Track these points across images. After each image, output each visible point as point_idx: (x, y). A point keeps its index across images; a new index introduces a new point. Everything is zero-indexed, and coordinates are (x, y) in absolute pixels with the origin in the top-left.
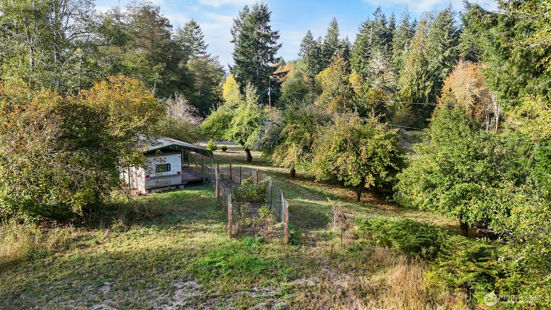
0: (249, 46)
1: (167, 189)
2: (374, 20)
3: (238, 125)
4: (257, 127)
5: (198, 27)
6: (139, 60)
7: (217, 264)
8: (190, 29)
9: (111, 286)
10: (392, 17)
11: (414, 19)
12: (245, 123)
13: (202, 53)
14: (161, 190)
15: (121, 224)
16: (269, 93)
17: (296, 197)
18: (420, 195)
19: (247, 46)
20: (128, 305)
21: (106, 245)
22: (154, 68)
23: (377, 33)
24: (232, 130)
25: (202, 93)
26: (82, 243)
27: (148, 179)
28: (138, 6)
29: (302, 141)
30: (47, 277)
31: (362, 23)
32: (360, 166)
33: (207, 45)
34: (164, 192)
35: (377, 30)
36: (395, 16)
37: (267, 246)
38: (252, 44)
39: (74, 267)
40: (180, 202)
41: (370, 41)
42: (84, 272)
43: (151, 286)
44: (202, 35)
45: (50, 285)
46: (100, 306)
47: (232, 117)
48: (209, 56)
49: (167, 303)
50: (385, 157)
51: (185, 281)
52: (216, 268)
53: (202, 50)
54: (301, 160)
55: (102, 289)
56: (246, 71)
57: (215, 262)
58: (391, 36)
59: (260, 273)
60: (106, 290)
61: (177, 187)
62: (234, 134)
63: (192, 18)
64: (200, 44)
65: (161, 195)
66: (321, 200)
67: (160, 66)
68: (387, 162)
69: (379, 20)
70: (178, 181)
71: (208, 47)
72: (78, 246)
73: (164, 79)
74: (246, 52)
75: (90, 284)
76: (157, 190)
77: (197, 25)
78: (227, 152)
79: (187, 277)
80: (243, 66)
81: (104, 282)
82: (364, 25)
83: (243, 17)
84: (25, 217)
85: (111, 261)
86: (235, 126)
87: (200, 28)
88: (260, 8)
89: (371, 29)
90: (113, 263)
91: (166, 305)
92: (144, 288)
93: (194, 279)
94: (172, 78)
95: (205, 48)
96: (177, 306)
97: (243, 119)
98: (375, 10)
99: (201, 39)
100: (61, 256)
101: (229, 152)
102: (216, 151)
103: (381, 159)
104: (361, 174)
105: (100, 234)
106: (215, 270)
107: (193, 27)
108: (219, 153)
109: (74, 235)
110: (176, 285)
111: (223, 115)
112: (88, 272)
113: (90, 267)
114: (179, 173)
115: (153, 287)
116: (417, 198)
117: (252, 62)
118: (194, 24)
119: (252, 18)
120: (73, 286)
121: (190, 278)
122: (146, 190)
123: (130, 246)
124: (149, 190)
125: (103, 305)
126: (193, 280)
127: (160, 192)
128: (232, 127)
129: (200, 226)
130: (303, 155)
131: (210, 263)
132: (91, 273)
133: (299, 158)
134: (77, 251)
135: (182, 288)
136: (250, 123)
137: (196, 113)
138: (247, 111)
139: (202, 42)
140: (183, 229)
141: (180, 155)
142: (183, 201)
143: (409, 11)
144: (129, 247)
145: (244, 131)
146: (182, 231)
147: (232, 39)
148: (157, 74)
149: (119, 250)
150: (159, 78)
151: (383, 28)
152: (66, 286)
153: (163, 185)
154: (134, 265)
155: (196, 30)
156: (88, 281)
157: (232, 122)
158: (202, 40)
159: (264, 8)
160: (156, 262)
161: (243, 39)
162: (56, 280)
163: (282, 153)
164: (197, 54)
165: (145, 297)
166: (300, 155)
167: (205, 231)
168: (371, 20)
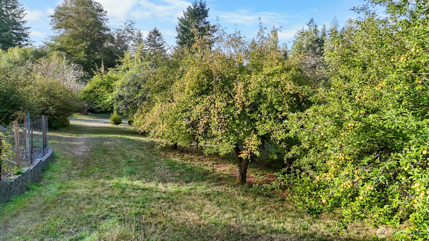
2: (308, 30)
5: (160, 35)
10: (323, 29)
11: (342, 28)
18: (346, 172)
23: (311, 40)
31: (298, 32)
32: (234, 119)
35: (310, 37)
36: (326, 28)
41: (304, 46)
50: (280, 103)
58: (323, 42)
63: (155, 28)
68: (285, 111)
69: (312, 29)
82: (299, 33)
83: (186, 16)
88: (199, 5)
89: (305, 36)
98: (309, 21)
103: (271, 106)
104: (237, 135)
107: (156, 35)
116: (337, 181)
143: (337, 21)
150: (84, 57)
151: (315, 36)
155: (158, 37)
159: (203, 5)
168: (305, 30)
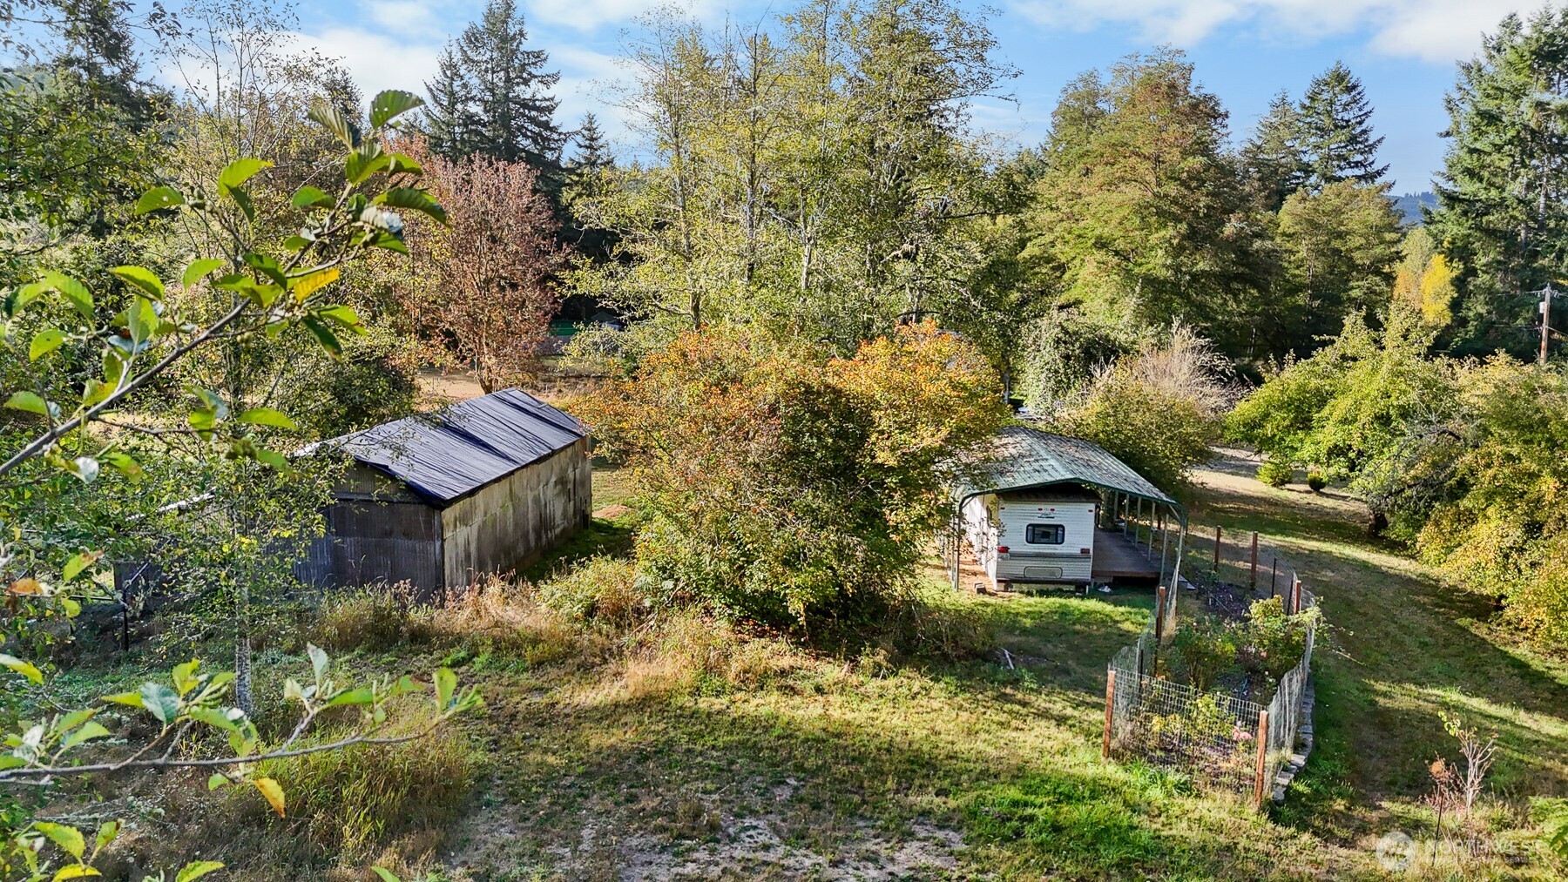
0: (1499, 148)
1: (1051, 587)
3: (1344, 421)
4: (1403, 434)
5: (1354, 87)
6: (1117, 216)
7: (1029, 811)
8: (1325, 96)
9: (796, 789)
12: (1364, 418)
13: (1357, 164)
14: (1034, 588)
15: (880, 658)
16: (1543, 307)
17: (1450, 680)
19: (1488, 149)
20: (803, 838)
21: (831, 698)
22: (1154, 239)
24: (1320, 437)
25: (1313, 298)
26: (791, 682)
27: (1004, 555)
28: (1143, 64)
29: (1522, 506)
30: (703, 737)
33: (1379, 141)
34: (1042, 593)
37: (1189, 803)
38: (1510, 142)
39: (754, 729)
40: (1059, 632)
42: (765, 744)
43: (868, 814)
44: (1366, 109)
45: (701, 753)
46: (754, 824)
47: (1331, 394)
48: (1379, 173)
49: (875, 861)
51: (941, 828)
52: (1022, 819)
53: (1359, 158)
54: (1512, 567)
55: (778, 791)
56: (1478, 228)
57: (1026, 804)
59: (1118, 865)
60: (783, 794)
61: (1079, 588)
62: (1324, 449)
63: (1338, 61)
64: (1353, 140)
65: (1031, 600)
66: (1542, 710)
67: (1169, 232)
70: (1083, 571)
71: (1380, 147)
72: (779, 688)
73: (1177, 269)
74: (1483, 167)
75: (761, 774)
76: (1025, 588)
77: (1353, 81)
78: (1323, 494)
79: (951, 819)
80: (1465, 213)
81: (789, 777)
83: (1494, 53)
84: (717, 603)
85: (824, 735)
86: (1330, 427)
87: (1360, 89)
88: (1557, 17)
90: (824, 741)
91: (870, 865)
92: (851, 815)
93: (960, 828)
94: (1201, 264)
95: (1371, 148)
96: (891, 874)
97: (1357, 405)
99: (1360, 123)
100: (745, 701)
101: (1328, 496)
102: (1288, 486)
105: (832, 671)
106: (1015, 823)
107: (1337, 89)
108: (1293, 496)
109: (786, 662)
110: (917, 828)
111: (1302, 389)
112: (771, 748)
113: (779, 737)
114: (1085, 551)
115: (871, 818)
117: (1503, 199)
118: (1340, 78)
119: (1522, 56)
120: (734, 767)
121: (954, 823)
122: (999, 581)
123: (876, 715)
124: (1008, 582)
125: (761, 824)
126: (957, 830)
127: (1030, 594)
128: (1323, 427)
129: (1058, 706)
130: (1521, 550)
131: (1015, 803)
132: (777, 751)
133: (1507, 556)
134: (775, 696)
135: (925, 839)
136: (1383, 420)
137: (1226, 375)
138: (1380, 381)
139: (1364, 132)
140: (1012, 702)
141: (1092, 506)
142: (1071, 628)
144: (871, 714)
145: (1357, 444)
146: (1007, 707)
147: (1446, 123)
148: (1160, 253)
149: (849, 716)
152: (724, 763)
153: (1041, 577)
154: (859, 759)
155: (1346, 98)
156: (763, 767)
157: (1326, 411)
158: (1364, 126)
160: (906, 766)
161: (1476, 128)
162: (713, 747)
163: (1451, 533)
164: (1342, 169)
165: (840, 834)
166: (1511, 548)
167: (1061, 720)
